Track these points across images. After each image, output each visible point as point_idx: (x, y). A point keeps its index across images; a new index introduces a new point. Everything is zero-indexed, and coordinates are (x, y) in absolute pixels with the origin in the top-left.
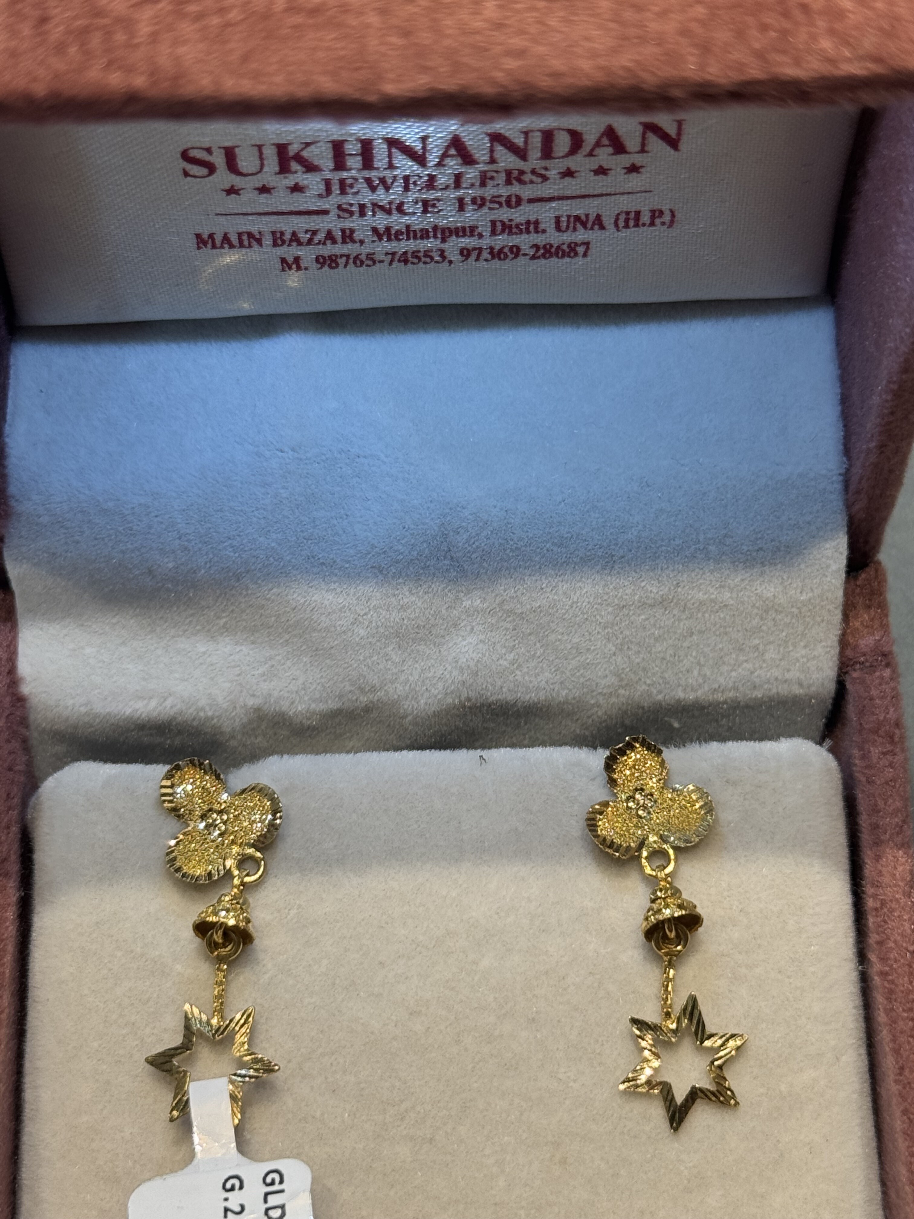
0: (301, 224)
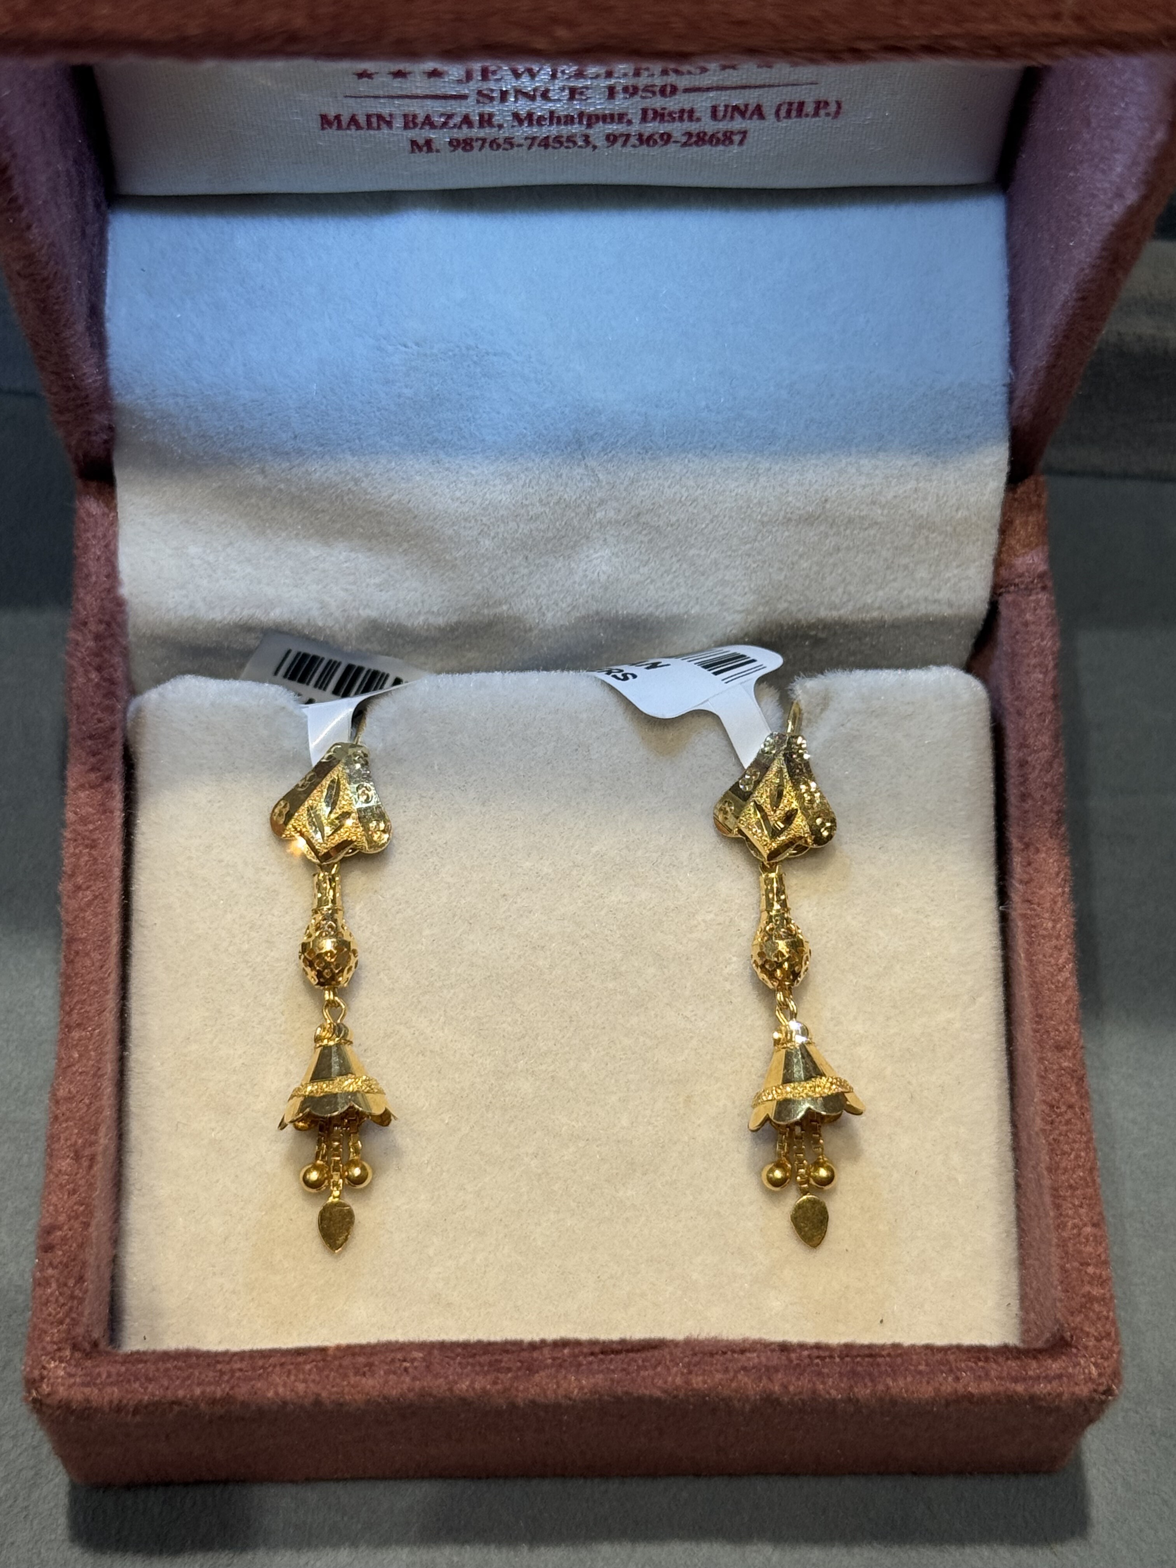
0: (436, 108)
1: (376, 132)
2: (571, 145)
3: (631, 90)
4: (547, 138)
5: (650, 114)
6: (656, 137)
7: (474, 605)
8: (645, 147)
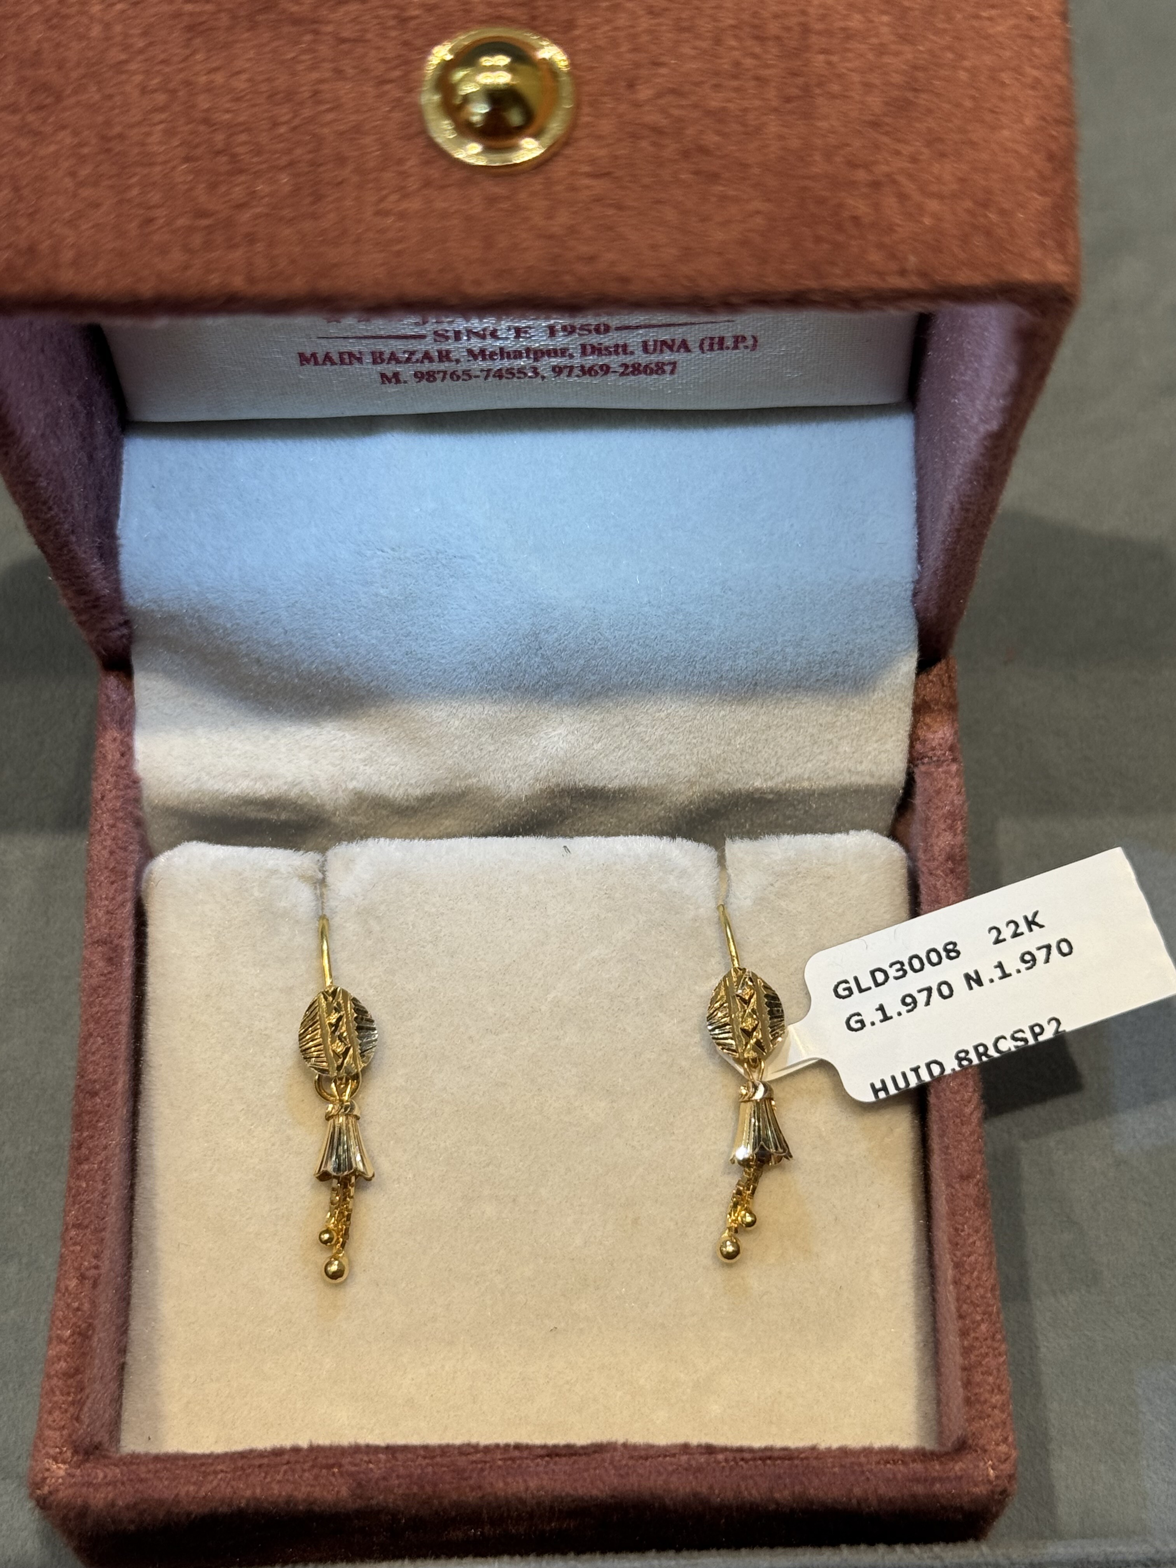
0: (399, 346)
1: (349, 367)
2: (522, 376)
3: (569, 330)
4: (500, 370)
5: (589, 350)
6: (596, 368)
7: (446, 778)
8: (588, 376)
